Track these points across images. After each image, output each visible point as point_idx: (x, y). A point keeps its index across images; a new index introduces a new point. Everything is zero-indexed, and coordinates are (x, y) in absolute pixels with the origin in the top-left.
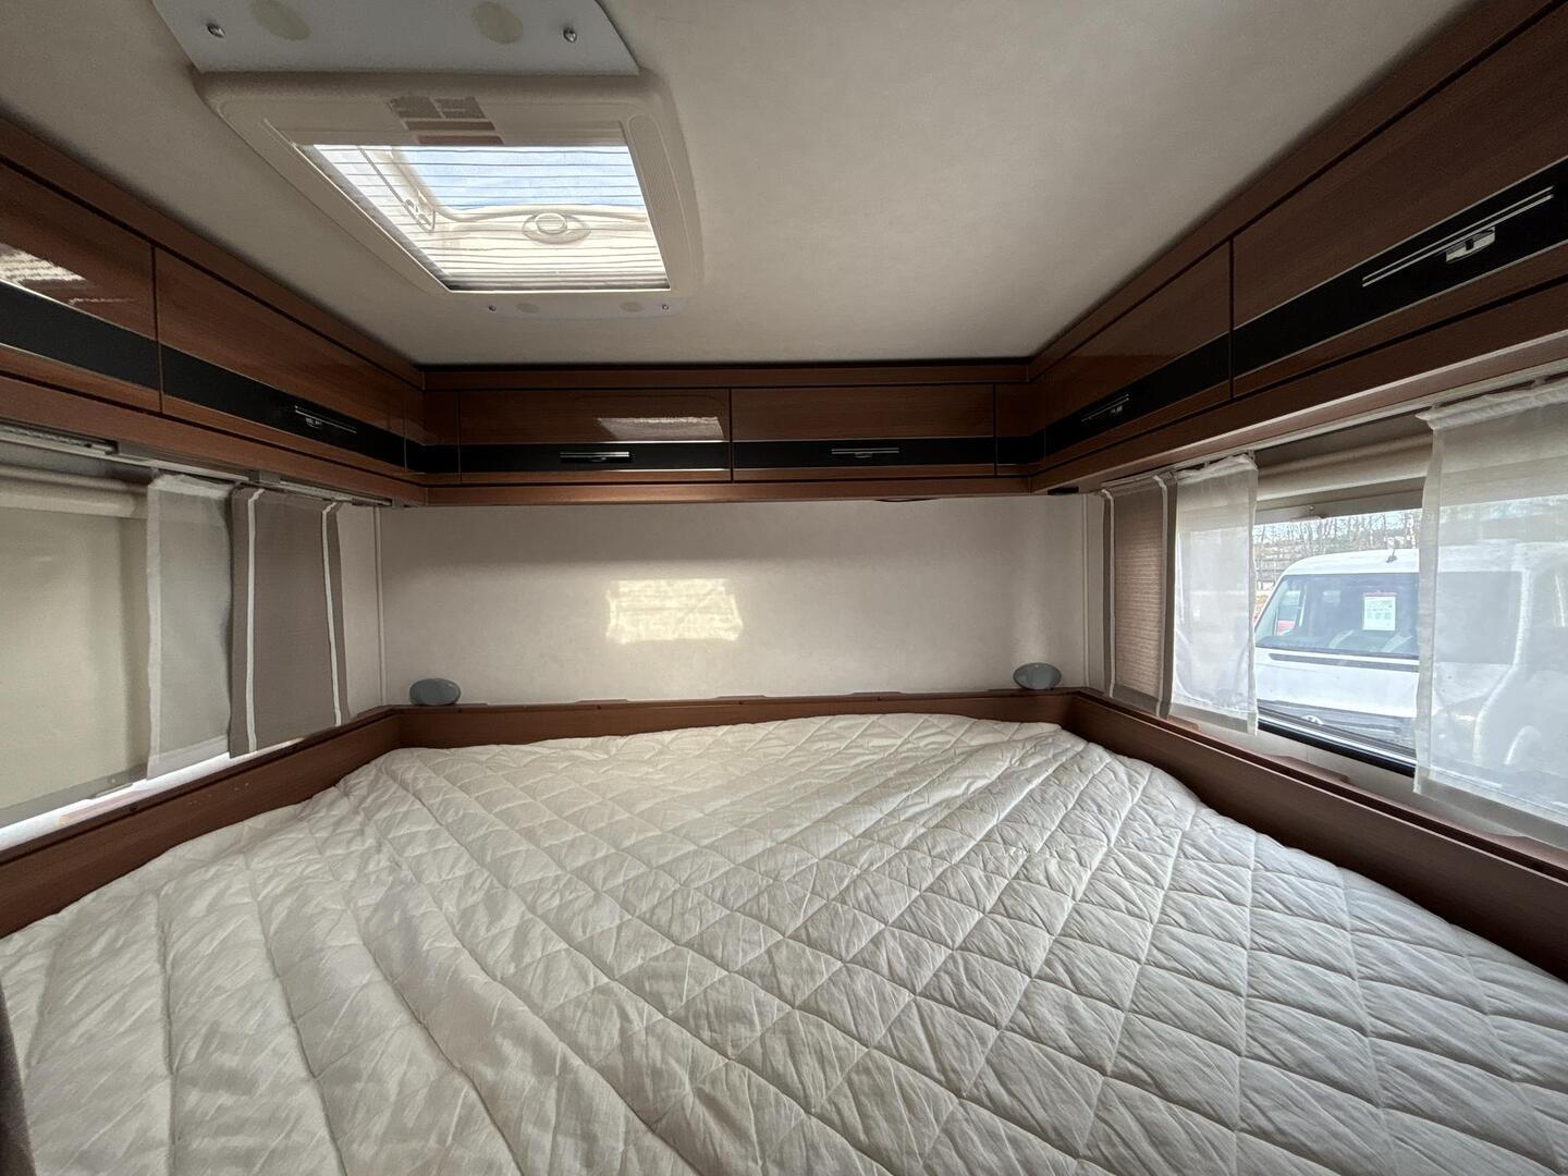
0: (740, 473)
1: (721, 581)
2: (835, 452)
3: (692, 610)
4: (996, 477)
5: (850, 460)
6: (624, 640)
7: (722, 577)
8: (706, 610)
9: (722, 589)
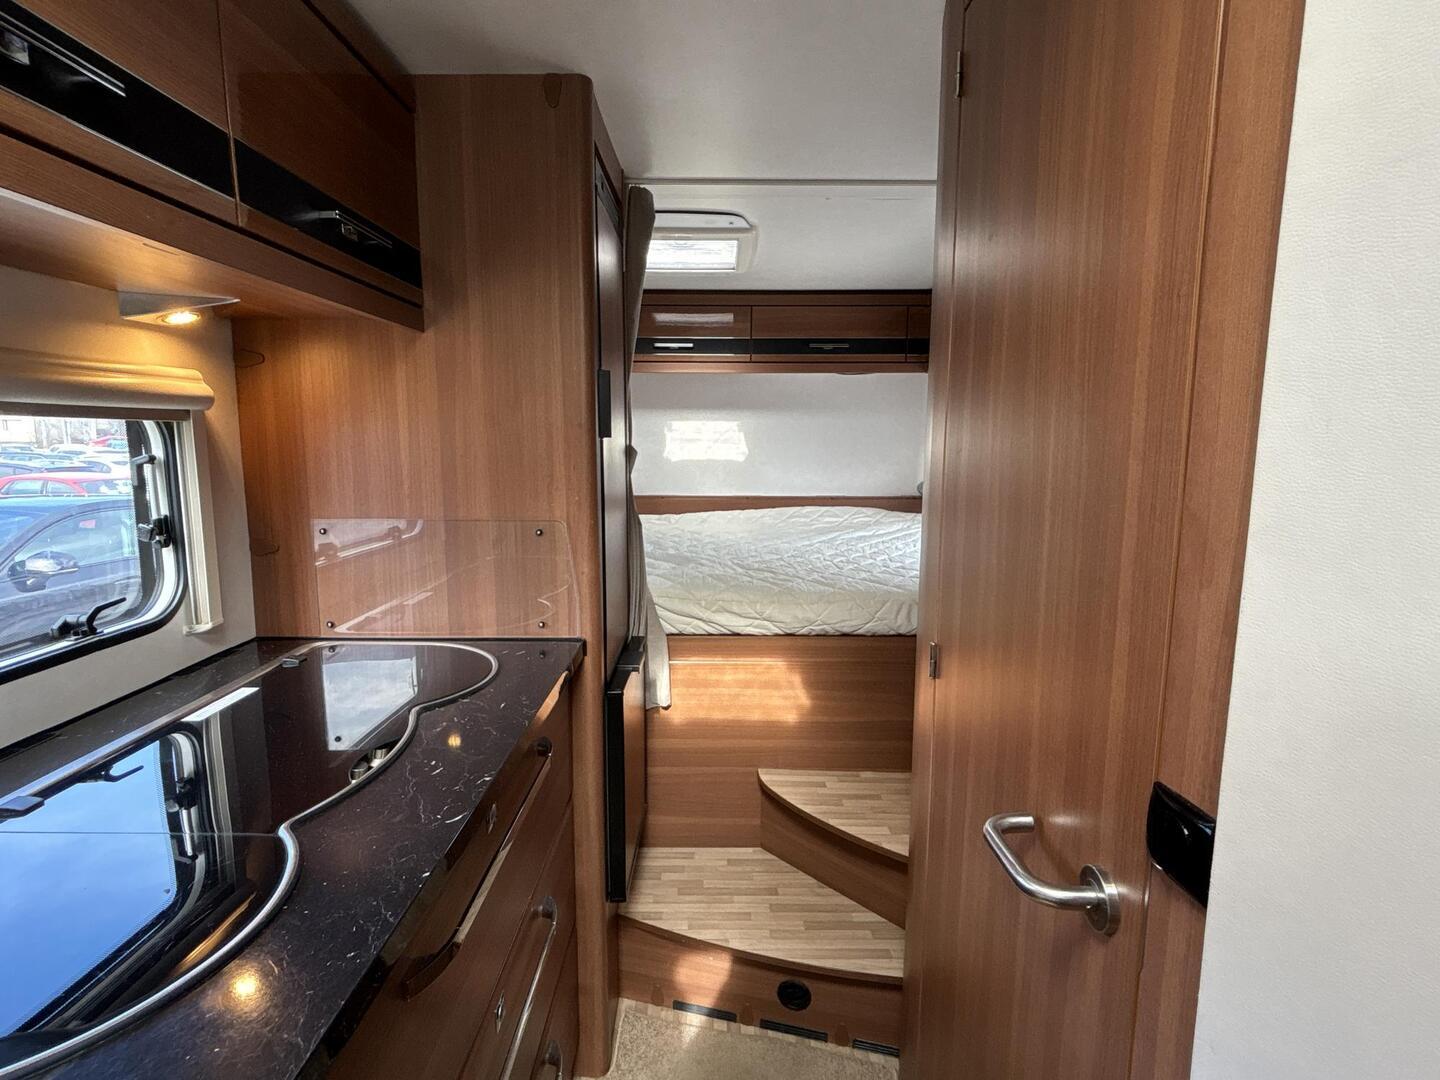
0: (755, 357)
1: (736, 423)
2: (812, 345)
3: (716, 441)
4: (906, 362)
5: (820, 351)
6: (674, 459)
7: (735, 420)
8: (726, 441)
9: (736, 428)
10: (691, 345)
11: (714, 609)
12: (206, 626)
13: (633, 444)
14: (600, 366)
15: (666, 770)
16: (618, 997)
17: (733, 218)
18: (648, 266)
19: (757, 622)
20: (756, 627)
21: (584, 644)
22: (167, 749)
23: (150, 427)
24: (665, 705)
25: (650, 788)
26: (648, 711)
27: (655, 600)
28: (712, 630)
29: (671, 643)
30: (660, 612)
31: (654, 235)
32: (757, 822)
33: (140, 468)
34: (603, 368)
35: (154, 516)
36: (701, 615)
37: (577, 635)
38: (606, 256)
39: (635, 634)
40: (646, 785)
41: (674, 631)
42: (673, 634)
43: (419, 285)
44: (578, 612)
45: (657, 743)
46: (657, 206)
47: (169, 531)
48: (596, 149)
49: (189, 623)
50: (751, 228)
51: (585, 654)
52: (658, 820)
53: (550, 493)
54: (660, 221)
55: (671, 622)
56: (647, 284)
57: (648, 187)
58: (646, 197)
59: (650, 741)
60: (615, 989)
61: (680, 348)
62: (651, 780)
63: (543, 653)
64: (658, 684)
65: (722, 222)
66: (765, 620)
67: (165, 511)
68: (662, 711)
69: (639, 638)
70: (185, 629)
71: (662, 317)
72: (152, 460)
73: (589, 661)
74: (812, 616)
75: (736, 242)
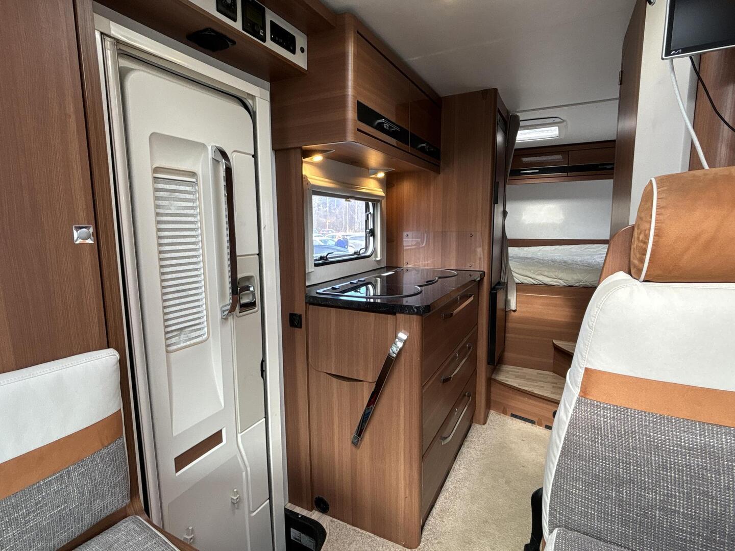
0: (570, 174)
2: (600, 167)
5: (604, 169)
10: (538, 171)
11: (536, 273)
12: (379, 258)
13: (506, 210)
14: (495, 180)
15: (513, 335)
16: (490, 409)
17: (554, 119)
18: (517, 140)
19: (555, 280)
20: (555, 282)
21: (484, 272)
22: (367, 289)
23: (370, 204)
24: (514, 309)
25: (506, 341)
26: (506, 312)
27: (512, 269)
28: (535, 283)
29: (518, 287)
30: (514, 274)
31: (519, 129)
32: (552, 361)
33: (368, 215)
34: (497, 181)
35: (370, 228)
36: (531, 275)
37: (482, 270)
38: (500, 138)
39: (503, 281)
40: (505, 341)
41: (519, 282)
42: (519, 283)
43: (440, 160)
44: (483, 263)
45: (510, 325)
46: (521, 119)
47: (372, 233)
48: (498, 109)
49: (375, 258)
50: (563, 121)
51: (484, 276)
52: (508, 355)
53: (476, 222)
54: (522, 124)
55: (518, 278)
56: (516, 147)
57: (517, 114)
58: (517, 117)
59: (507, 324)
60: (488, 406)
61: (532, 172)
62: (507, 339)
63: (470, 275)
64: (511, 302)
65: (550, 121)
66: (559, 279)
67: (372, 227)
68: (512, 313)
69: (504, 282)
70: (374, 259)
71: (525, 160)
72: (370, 213)
73: (486, 278)
74: (581, 278)
75: (557, 127)
